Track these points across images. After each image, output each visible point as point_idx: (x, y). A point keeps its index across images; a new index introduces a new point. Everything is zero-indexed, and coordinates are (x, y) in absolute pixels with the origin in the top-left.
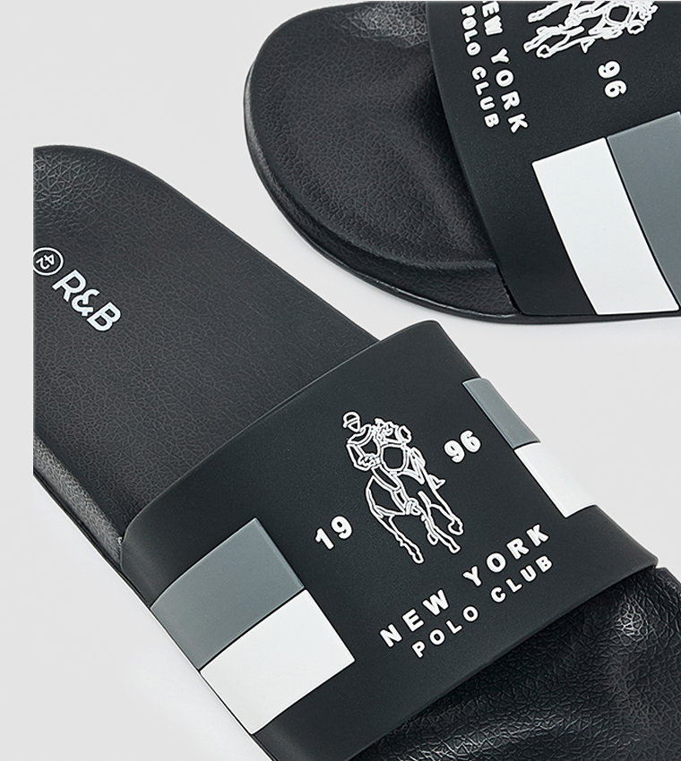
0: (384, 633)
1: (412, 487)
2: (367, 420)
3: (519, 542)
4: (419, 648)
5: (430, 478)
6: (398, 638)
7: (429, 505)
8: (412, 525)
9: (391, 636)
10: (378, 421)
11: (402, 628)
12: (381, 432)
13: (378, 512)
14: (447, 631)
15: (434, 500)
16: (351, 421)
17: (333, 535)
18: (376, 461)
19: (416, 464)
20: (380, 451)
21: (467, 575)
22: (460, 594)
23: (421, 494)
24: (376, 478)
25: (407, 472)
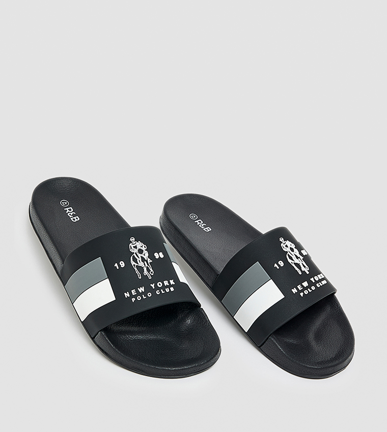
0: (125, 294)
1: (143, 260)
2: (136, 240)
3: (167, 282)
4: (133, 300)
5: (149, 259)
6: (129, 296)
7: (146, 265)
8: (141, 269)
9: (127, 295)
10: (139, 242)
11: (131, 293)
12: (139, 245)
13: (133, 263)
14: (142, 297)
15: (148, 265)
16: (132, 239)
17: (119, 266)
18: (136, 251)
19: (146, 255)
20: (138, 249)
21: (151, 285)
22: (148, 289)
23: (145, 262)
24: (135, 255)
25: (143, 256)
